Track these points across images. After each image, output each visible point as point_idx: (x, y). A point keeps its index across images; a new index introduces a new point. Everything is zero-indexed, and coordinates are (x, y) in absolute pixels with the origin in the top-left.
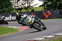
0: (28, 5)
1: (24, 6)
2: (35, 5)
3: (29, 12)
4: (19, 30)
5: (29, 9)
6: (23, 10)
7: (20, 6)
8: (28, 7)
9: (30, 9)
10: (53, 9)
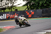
0: (12, 5)
1: (8, 6)
2: (19, 5)
3: (13, 12)
4: (2, 30)
5: (12, 9)
6: (6, 10)
7: (4, 6)
8: (12, 7)
9: (14, 9)
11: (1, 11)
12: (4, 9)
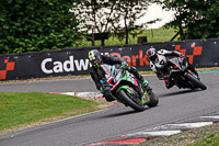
0: (128, 23)
1: (116, 25)
2: (151, 22)
3: (131, 46)
4: (97, 104)
5: (130, 36)
6: (110, 39)
7: (102, 25)
8: (128, 30)
9: (134, 35)
10: (209, 37)
11: (93, 44)
12: (103, 36)
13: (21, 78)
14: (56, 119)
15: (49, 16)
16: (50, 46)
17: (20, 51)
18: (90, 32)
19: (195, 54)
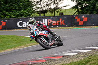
0: (55, 7)
1: (50, 7)
2: (65, 6)
3: (56, 16)
5: (56, 12)
6: (47, 13)
7: (44, 7)
8: (55, 9)
9: (58, 12)
10: (90, 13)
11: (40, 15)
12: (45, 12)
13: (8, 29)
14: (24, 47)
15: (21, 2)
16: (21, 16)
17: (8, 17)
18: (39, 10)
19: (84, 20)
